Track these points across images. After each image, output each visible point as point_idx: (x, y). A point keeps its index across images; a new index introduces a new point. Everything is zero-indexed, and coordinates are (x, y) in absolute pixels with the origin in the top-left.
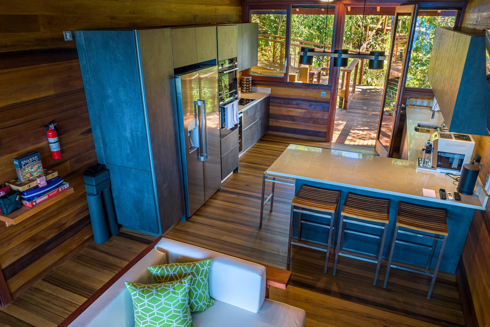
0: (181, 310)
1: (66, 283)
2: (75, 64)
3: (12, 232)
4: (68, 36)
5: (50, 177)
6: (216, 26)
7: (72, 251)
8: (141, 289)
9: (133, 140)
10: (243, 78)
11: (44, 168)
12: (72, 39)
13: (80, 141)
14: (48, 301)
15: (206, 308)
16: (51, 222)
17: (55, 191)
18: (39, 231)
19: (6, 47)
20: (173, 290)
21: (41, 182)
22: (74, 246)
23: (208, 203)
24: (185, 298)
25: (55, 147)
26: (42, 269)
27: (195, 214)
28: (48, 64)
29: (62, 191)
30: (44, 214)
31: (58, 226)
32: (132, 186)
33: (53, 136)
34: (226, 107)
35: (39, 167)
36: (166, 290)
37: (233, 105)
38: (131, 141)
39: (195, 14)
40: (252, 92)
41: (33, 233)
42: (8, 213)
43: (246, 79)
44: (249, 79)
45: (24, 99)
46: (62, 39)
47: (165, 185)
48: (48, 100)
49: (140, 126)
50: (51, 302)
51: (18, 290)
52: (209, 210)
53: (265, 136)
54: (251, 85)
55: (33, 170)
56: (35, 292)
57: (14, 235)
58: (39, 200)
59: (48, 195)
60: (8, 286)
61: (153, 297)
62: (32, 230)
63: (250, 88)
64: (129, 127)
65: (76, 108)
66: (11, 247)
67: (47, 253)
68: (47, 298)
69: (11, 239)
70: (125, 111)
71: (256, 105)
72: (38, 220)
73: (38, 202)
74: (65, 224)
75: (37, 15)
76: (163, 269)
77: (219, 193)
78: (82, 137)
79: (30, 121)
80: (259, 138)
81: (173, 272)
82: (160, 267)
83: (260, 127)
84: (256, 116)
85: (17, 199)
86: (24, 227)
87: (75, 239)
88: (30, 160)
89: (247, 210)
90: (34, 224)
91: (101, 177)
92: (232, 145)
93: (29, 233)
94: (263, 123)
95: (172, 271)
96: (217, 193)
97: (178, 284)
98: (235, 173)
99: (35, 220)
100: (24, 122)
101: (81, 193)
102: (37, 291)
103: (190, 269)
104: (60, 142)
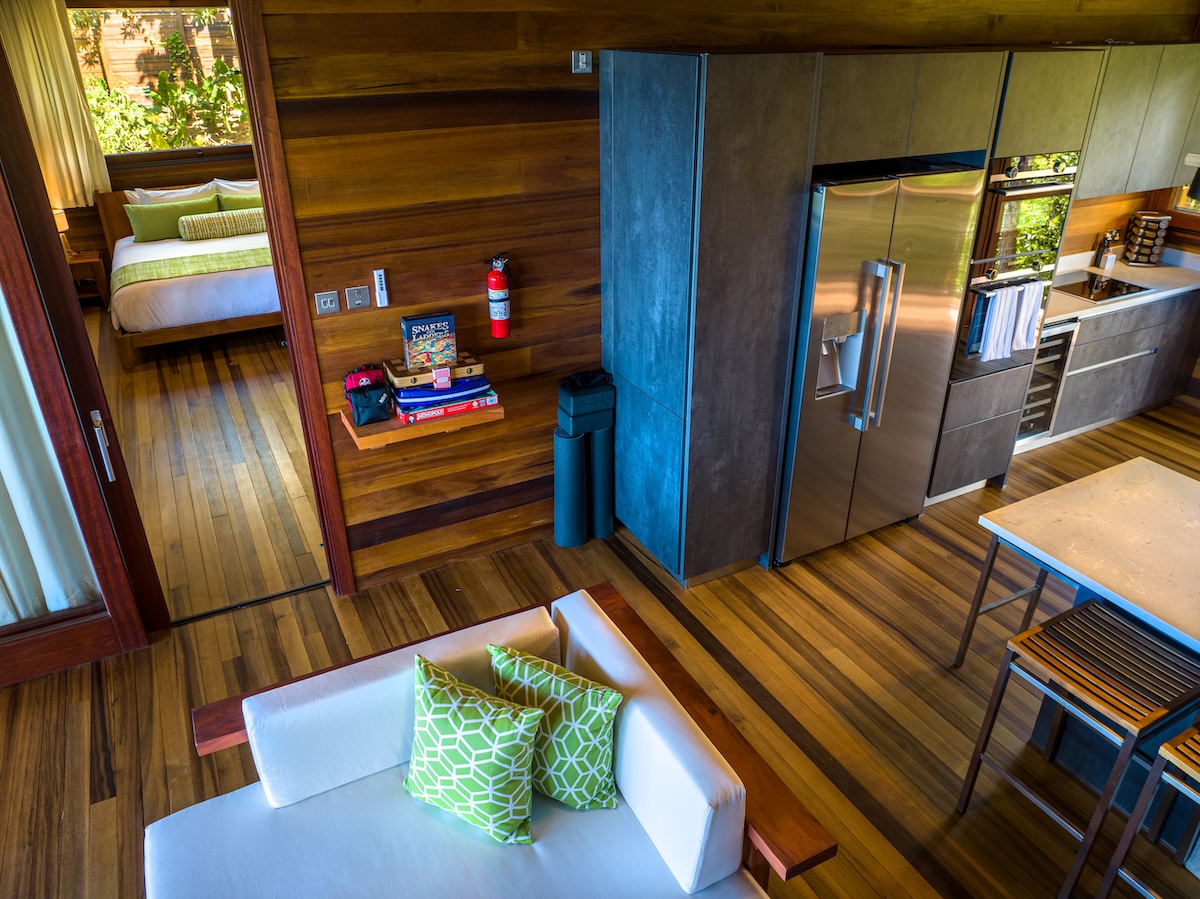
0: (491, 779)
1: (451, 601)
2: (587, 128)
3: (379, 462)
4: (582, 63)
5: (463, 372)
6: (1007, 53)
7: (497, 540)
8: (434, 687)
9: (663, 332)
10: (1139, 216)
11: (459, 350)
12: (589, 70)
13: (565, 308)
14: (401, 621)
15: (587, 807)
16: (464, 466)
17: (462, 405)
18: (433, 476)
19: (433, 81)
20: (488, 724)
21: (442, 380)
22: (506, 531)
23: (856, 545)
24: (510, 758)
25: (498, 312)
26: (425, 554)
27: (803, 561)
28: (521, 125)
29: (480, 408)
30: (451, 446)
31: (477, 478)
32: (647, 441)
33: (498, 287)
34: (989, 294)
35: (448, 346)
36: (478, 716)
37: (1021, 294)
38: (659, 335)
39: (994, 13)
40: (1158, 264)
41: (422, 476)
42: (361, 423)
43: (1148, 221)
44: (1159, 222)
45: (453, 196)
46: (566, 67)
47: (719, 465)
48: (507, 204)
49: (680, 303)
50: (404, 626)
51: (369, 577)
52: (849, 565)
53: (1165, 409)
54: (1159, 241)
55: (433, 350)
56: (396, 592)
57: (382, 468)
58: (422, 414)
59: (445, 409)
60: (352, 562)
61: (444, 716)
62: (421, 470)
63: (1156, 250)
64: (661, 299)
65: (570, 231)
66: (371, 489)
67: (442, 526)
68: (404, 615)
69: (374, 475)
70: (659, 257)
71: (1147, 307)
72: (437, 453)
73: (419, 417)
74: (495, 478)
75: (514, 13)
76: (514, 663)
77: (906, 531)
78: (573, 300)
79: (456, 245)
80: (1131, 408)
81: (532, 682)
82: (510, 656)
83: (1148, 376)
84: (1137, 339)
85: (381, 401)
86: (405, 460)
87: (511, 517)
88: (432, 326)
89: (948, 605)
90: (427, 458)
91: (592, 401)
92: (994, 406)
93: (413, 474)
94: (1163, 365)
95: (530, 679)
96: (899, 528)
97: (508, 715)
98: (991, 489)
99: (430, 451)
100: (444, 246)
101: (545, 424)
102: (400, 593)
103: (569, 693)
104: (514, 303)
